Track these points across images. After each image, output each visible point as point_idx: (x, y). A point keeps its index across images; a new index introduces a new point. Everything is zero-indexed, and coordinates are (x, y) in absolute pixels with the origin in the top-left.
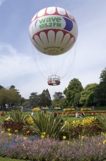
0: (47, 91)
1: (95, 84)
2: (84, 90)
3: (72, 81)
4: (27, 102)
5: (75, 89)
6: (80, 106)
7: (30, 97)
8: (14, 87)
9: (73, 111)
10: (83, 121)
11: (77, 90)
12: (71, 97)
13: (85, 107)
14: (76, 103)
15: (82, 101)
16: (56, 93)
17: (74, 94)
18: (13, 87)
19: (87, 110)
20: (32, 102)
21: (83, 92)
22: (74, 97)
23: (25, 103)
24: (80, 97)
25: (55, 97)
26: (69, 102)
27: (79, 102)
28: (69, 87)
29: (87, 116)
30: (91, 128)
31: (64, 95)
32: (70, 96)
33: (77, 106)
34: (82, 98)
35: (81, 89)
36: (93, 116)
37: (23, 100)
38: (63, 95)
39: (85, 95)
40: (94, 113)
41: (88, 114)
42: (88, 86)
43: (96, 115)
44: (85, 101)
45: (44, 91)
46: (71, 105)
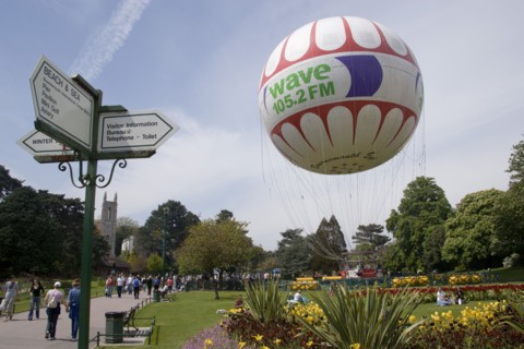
0: (334, 222)
1: (494, 193)
2: (454, 215)
3: (412, 185)
4: (273, 261)
5: (426, 213)
6: (445, 267)
7: (281, 244)
8: (231, 215)
9: (425, 283)
10: (464, 313)
11: (433, 215)
12: (413, 238)
13: (461, 272)
14: (432, 259)
15: (451, 251)
16: (361, 227)
17: (421, 230)
18: (226, 215)
19: (470, 282)
20: (288, 260)
21: (451, 221)
22: (421, 239)
23: (266, 263)
24: (444, 237)
25: (360, 240)
26: (407, 254)
27: (440, 255)
28: (405, 205)
29: (473, 299)
30: (491, 335)
31: (390, 235)
32: (408, 235)
33: (434, 267)
34: (450, 242)
35: (446, 211)
36: (493, 299)
37: (259, 256)
38: (385, 233)
39: (459, 230)
40: (496, 289)
41: (476, 294)
42: (469, 200)
43: (505, 298)
44: (460, 251)
45: (324, 223)
46: (414, 265)
